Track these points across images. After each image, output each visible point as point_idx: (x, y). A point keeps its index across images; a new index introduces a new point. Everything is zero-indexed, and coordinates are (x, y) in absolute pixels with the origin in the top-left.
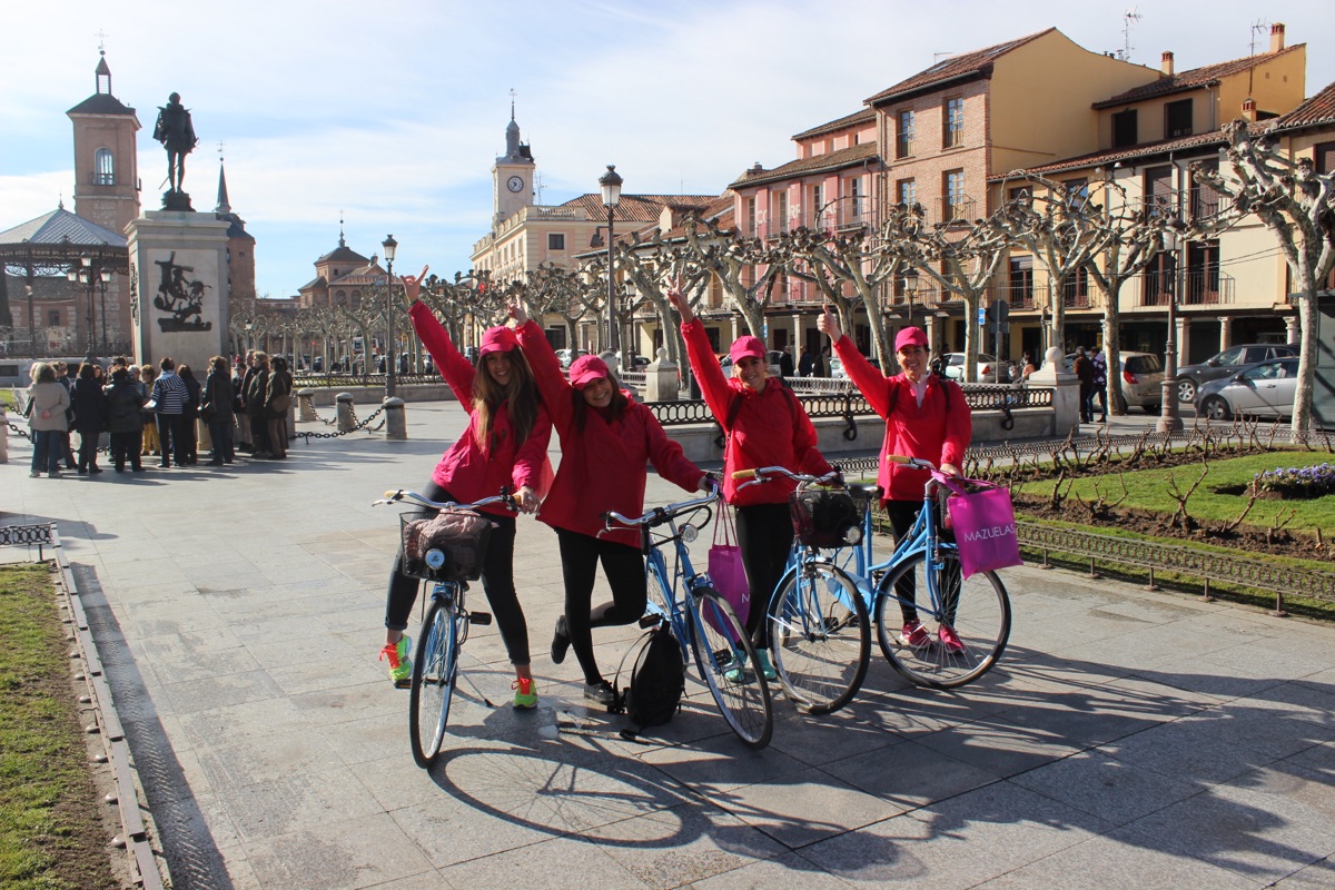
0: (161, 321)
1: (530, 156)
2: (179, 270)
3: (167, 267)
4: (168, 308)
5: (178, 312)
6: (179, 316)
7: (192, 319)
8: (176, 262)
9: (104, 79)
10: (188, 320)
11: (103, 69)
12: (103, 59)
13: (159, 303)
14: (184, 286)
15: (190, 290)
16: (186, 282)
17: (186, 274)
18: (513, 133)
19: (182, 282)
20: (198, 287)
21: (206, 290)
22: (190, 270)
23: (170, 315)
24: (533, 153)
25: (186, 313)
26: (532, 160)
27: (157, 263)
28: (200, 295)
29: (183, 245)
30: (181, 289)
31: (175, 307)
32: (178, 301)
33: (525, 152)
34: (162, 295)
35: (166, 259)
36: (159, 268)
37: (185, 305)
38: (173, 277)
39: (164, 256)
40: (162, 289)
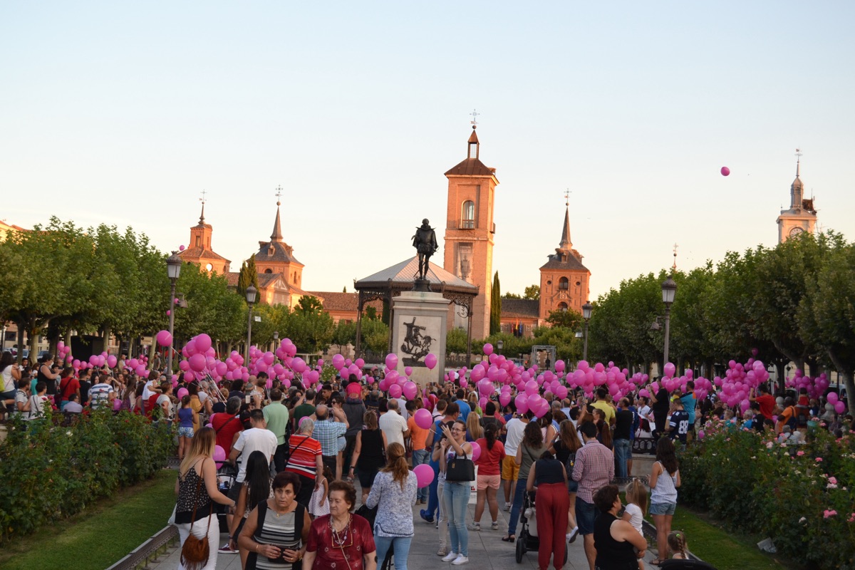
0: (404, 360)
1: (811, 208)
2: (417, 329)
3: (410, 326)
4: (409, 352)
5: (414, 354)
6: (415, 357)
7: (422, 359)
8: (415, 324)
9: (473, 146)
10: (420, 360)
11: (474, 140)
12: (474, 132)
13: (404, 349)
14: (420, 339)
15: (423, 341)
16: (421, 336)
17: (421, 332)
18: (797, 189)
19: (419, 336)
20: (428, 339)
21: (432, 341)
22: (424, 329)
23: (409, 356)
24: (816, 206)
25: (419, 355)
26: (814, 213)
27: (405, 324)
28: (429, 344)
29: (420, 312)
30: (417, 340)
31: (413, 352)
32: (415, 348)
33: (808, 205)
34: (406, 344)
35: (410, 322)
36: (405, 327)
37: (419, 350)
38: (413, 333)
39: (409, 320)
40: (406, 340)
